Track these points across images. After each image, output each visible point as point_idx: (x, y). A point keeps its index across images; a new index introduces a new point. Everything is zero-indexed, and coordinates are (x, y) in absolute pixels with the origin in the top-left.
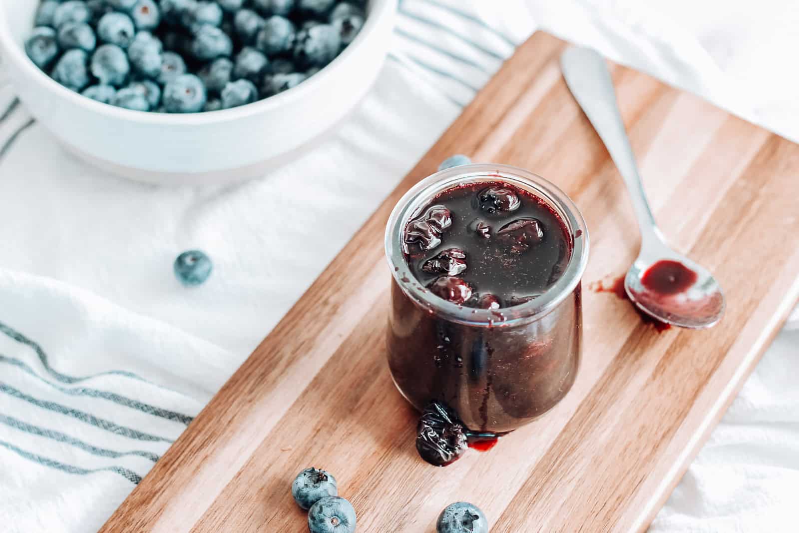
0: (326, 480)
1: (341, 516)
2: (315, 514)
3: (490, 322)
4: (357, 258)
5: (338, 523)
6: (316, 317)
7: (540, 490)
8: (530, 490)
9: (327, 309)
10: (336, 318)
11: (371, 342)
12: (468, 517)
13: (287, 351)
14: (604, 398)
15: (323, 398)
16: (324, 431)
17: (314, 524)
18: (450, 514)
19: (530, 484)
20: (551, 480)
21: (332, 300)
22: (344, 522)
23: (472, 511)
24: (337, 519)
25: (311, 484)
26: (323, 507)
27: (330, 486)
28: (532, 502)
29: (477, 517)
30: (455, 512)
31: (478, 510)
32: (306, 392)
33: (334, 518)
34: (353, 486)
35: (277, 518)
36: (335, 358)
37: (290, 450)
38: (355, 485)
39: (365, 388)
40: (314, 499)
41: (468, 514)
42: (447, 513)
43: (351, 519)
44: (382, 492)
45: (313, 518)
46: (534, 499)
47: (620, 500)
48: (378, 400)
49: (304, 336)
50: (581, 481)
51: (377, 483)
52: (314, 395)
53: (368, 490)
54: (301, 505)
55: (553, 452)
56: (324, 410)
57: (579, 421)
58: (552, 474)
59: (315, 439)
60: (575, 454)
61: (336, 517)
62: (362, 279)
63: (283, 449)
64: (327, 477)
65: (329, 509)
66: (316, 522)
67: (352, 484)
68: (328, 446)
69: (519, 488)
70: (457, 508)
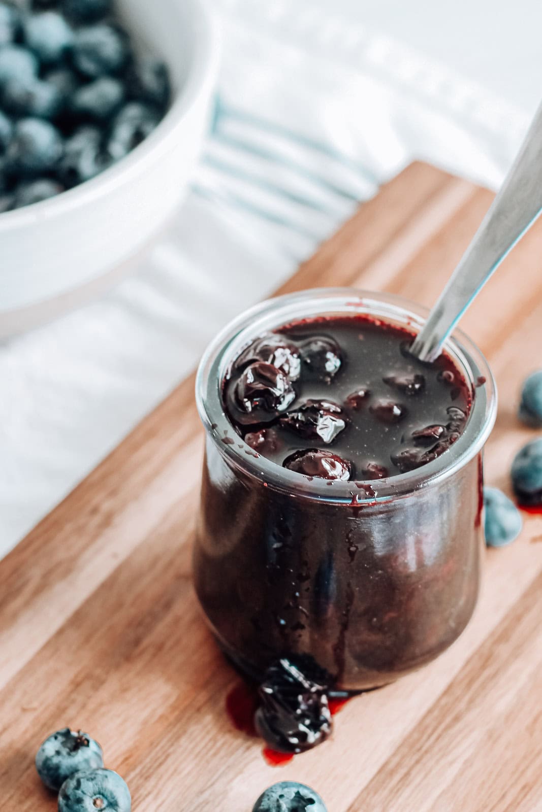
0: (88, 745)
1: (109, 795)
2: (70, 792)
3: (353, 499)
4: (144, 451)
5: (104, 806)
6: (80, 530)
7: (407, 774)
8: (392, 773)
9: (97, 520)
10: (109, 533)
11: (160, 566)
12: (299, 802)
13: (35, 574)
14: (504, 650)
15: (87, 640)
16: (87, 685)
17: (67, 805)
18: (272, 796)
19: (391, 765)
20: (424, 760)
21: (106, 506)
22: (113, 804)
23: (304, 792)
24: (102, 801)
25: (64, 751)
26: (82, 780)
27: (94, 756)
28: (395, 790)
29: (311, 801)
30: (280, 793)
31: (313, 792)
32: (61, 632)
33: (97, 799)
34: (128, 762)
35: (12, 803)
36: (108, 585)
37: (35, 709)
38: (131, 760)
39: (149, 628)
40: (68, 773)
41: (299, 797)
42: (268, 795)
43: (123, 802)
44: (170, 772)
45: (66, 797)
46: (399, 786)
47: (526, 790)
48: (169, 644)
49: (61, 554)
50: (468, 763)
51: (163, 758)
52: (74, 636)
53: (150, 768)
54: (48, 783)
55: (428, 721)
56: (86, 658)
57: (466, 681)
58: (426, 752)
59: (74, 696)
60: (459, 726)
61: (101, 796)
62: (148, 481)
63: (25, 707)
64: (88, 741)
65: (90, 784)
66: (70, 803)
67: (126, 759)
68: (91, 706)
69: (375, 770)
70: (283, 788)
